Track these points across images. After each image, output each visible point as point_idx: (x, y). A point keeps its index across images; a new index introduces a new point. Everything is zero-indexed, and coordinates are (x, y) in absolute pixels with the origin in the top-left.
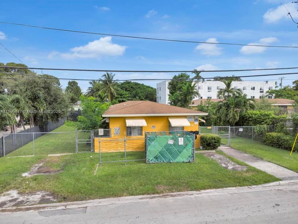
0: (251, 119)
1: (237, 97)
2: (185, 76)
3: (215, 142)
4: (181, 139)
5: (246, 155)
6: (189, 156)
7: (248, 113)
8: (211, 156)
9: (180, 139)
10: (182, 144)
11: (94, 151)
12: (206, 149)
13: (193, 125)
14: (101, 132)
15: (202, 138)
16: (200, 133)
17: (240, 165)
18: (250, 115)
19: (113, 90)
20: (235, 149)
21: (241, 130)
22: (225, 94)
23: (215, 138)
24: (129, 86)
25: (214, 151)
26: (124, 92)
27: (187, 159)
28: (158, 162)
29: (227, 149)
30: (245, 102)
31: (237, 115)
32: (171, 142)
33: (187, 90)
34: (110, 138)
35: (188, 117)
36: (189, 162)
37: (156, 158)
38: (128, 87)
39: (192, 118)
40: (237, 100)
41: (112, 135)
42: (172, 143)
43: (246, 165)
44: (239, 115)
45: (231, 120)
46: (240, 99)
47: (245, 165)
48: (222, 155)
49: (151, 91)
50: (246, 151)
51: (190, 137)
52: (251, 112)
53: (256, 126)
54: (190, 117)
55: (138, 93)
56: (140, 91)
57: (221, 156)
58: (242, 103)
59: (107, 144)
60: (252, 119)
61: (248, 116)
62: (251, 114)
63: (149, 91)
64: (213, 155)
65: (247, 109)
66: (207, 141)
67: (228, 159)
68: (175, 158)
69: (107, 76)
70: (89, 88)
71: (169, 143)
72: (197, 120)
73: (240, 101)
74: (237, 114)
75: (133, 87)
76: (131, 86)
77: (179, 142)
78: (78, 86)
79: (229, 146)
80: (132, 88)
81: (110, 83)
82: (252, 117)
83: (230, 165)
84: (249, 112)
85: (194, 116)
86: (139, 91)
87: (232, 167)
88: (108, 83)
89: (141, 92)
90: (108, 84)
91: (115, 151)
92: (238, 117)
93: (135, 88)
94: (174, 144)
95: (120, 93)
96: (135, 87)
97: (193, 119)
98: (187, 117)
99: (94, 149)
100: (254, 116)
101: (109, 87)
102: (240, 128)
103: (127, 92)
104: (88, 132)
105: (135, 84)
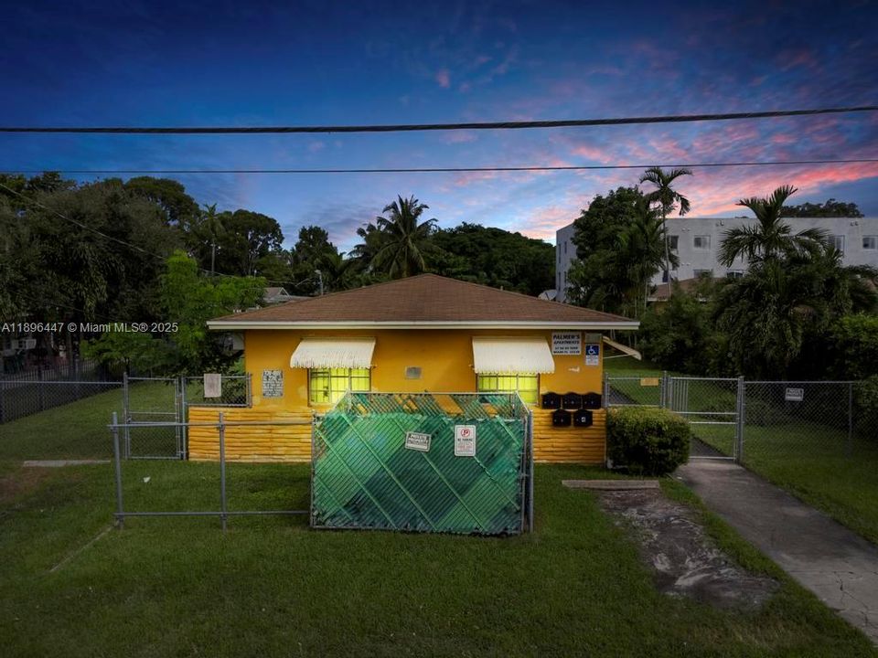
0: (851, 351)
1: (797, 261)
2: (632, 199)
3: (662, 445)
4: (466, 432)
5: (799, 512)
6: (505, 509)
7: (841, 325)
8: (626, 507)
9: (459, 429)
10: (472, 452)
11: (187, 454)
12: (624, 472)
13: (578, 370)
14: (212, 386)
15: (611, 426)
16: (607, 404)
17: (745, 566)
18: (851, 334)
19: (416, 250)
20: (760, 477)
21: (794, 395)
22: (757, 253)
23: (660, 427)
24: (473, 240)
25: (653, 483)
26: (452, 258)
27: (495, 520)
28: (361, 526)
29: (723, 473)
30: (831, 283)
31: (794, 332)
32: (419, 443)
33: (631, 244)
34: (248, 409)
35: (557, 334)
36: (503, 535)
37: (355, 506)
38: (469, 243)
39: (576, 339)
40: (799, 271)
41: (256, 400)
42: (425, 448)
43: (777, 575)
44: (800, 331)
45: (770, 353)
46: (810, 269)
47: (766, 573)
48: (684, 505)
49: (537, 254)
50: (805, 492)
51: (508, 424)
52: (854, 320)
53: (866, 382)
54: (568, 335)
55: (496, 262)
56: (500, 256)
57: (677, 510)
58: (818, 288)
59: (235, 431)
60: (858, 350)
61: (840, 336)
62: (856, 330)
63: (530, 255)
64: (639, 503)
65: (839, 310)
66: (626, 440)
67: (698, 530)
68: (438, 514)
69: (400, 210)
70: (358, 246)
71: (409, 445)
72: (596, 348)
73: (810, 278)
74: (794, 328)
75: (486, 241)
76: (478, 240)
77: (457, 443)
78: (329, 241)
79: (737, 462)
80: (481, 244)
81: (408, 229)
82: (859, 343)
83: (691, 565)
84: (846, 319)
85: (584, 332)
86: (497, 253)
87: (699, 577)
88: (403, 231)
89: (503, 258)
90: (401, 233)
91: (264, 460)
92: (796, 340)
93: (490, 245)
94: (433, 453)
95: (437, 261)
96: (490, 242)
97: (579, 346)
98: (553, 334)
99: (187, 449)
100: (864, 338)
101: (405, 243)
102: (789, 386)
103: (462, 259)
104: (167, 382)
105: (490, 235)
